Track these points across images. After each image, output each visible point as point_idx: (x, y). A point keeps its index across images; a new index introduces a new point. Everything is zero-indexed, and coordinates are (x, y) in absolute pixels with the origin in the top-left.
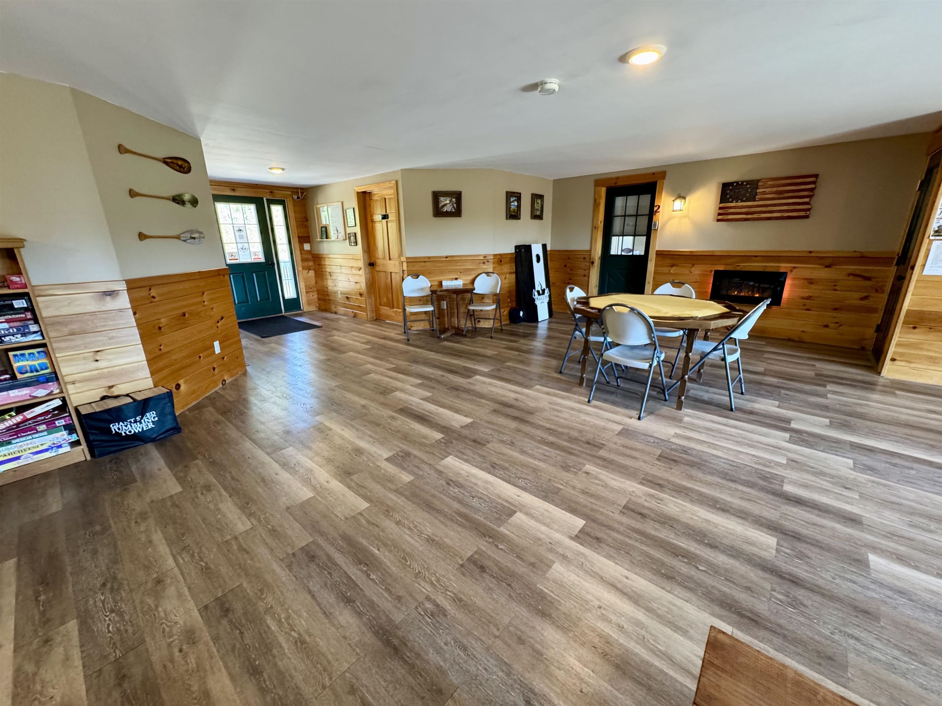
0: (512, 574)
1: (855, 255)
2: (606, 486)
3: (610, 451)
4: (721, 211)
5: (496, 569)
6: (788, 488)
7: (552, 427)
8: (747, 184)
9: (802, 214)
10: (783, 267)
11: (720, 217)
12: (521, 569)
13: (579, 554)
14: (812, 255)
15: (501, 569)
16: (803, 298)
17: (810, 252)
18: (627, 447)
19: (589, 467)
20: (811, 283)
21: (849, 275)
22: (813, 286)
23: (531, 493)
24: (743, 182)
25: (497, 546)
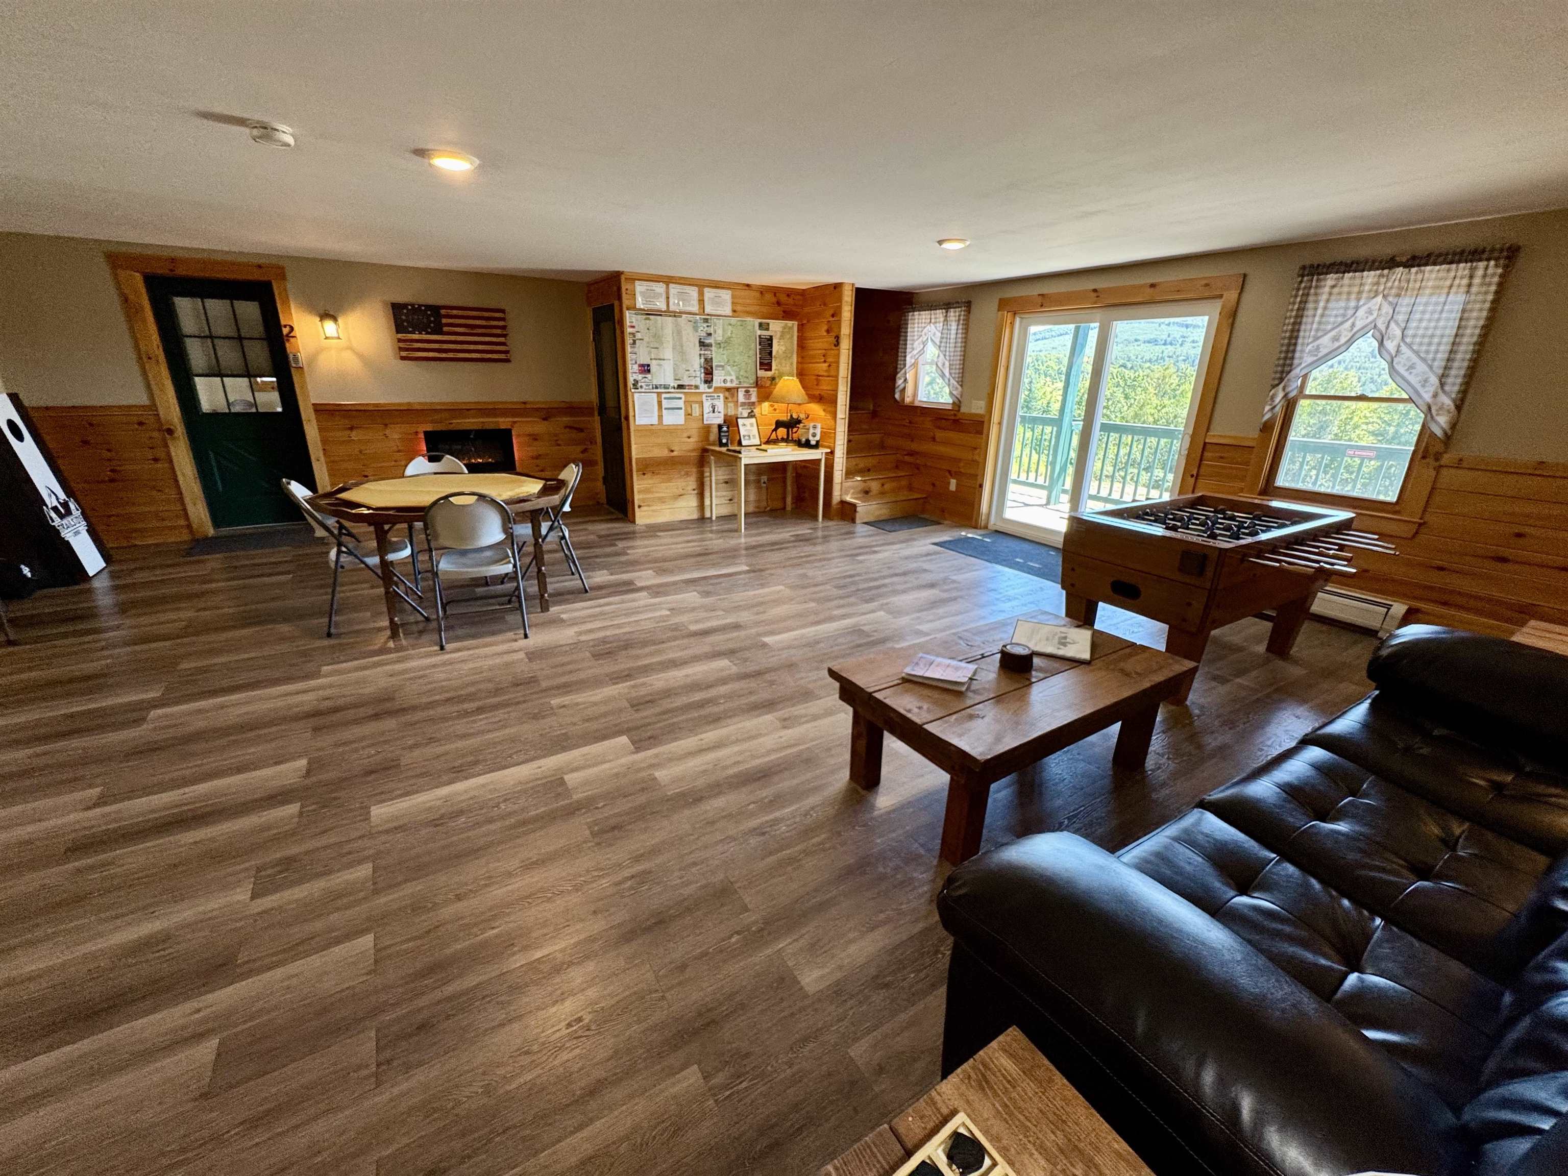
0: (642, 807)
1: (562, 405)
2: (595, 704)
3: (548, 677)
4: (402, 345)
5: (625, 818)
6: (693, 628)
7: (447, 695)
8: (426, 310)
9: (502, 356)
10: (503, 423)
11: (404, 354)
12: (642, 799)
13: (656, 756)
14: (528, 406)
15: (628, 814)
16: (533, 458)
17: (525, 403)
18: (557, 666)
19: (555, 702)
20: (536, 440)
21: (566, 427)
22: (535, 443)
23: (544, 756)
24: (420, 306)
25: (597, 808)
